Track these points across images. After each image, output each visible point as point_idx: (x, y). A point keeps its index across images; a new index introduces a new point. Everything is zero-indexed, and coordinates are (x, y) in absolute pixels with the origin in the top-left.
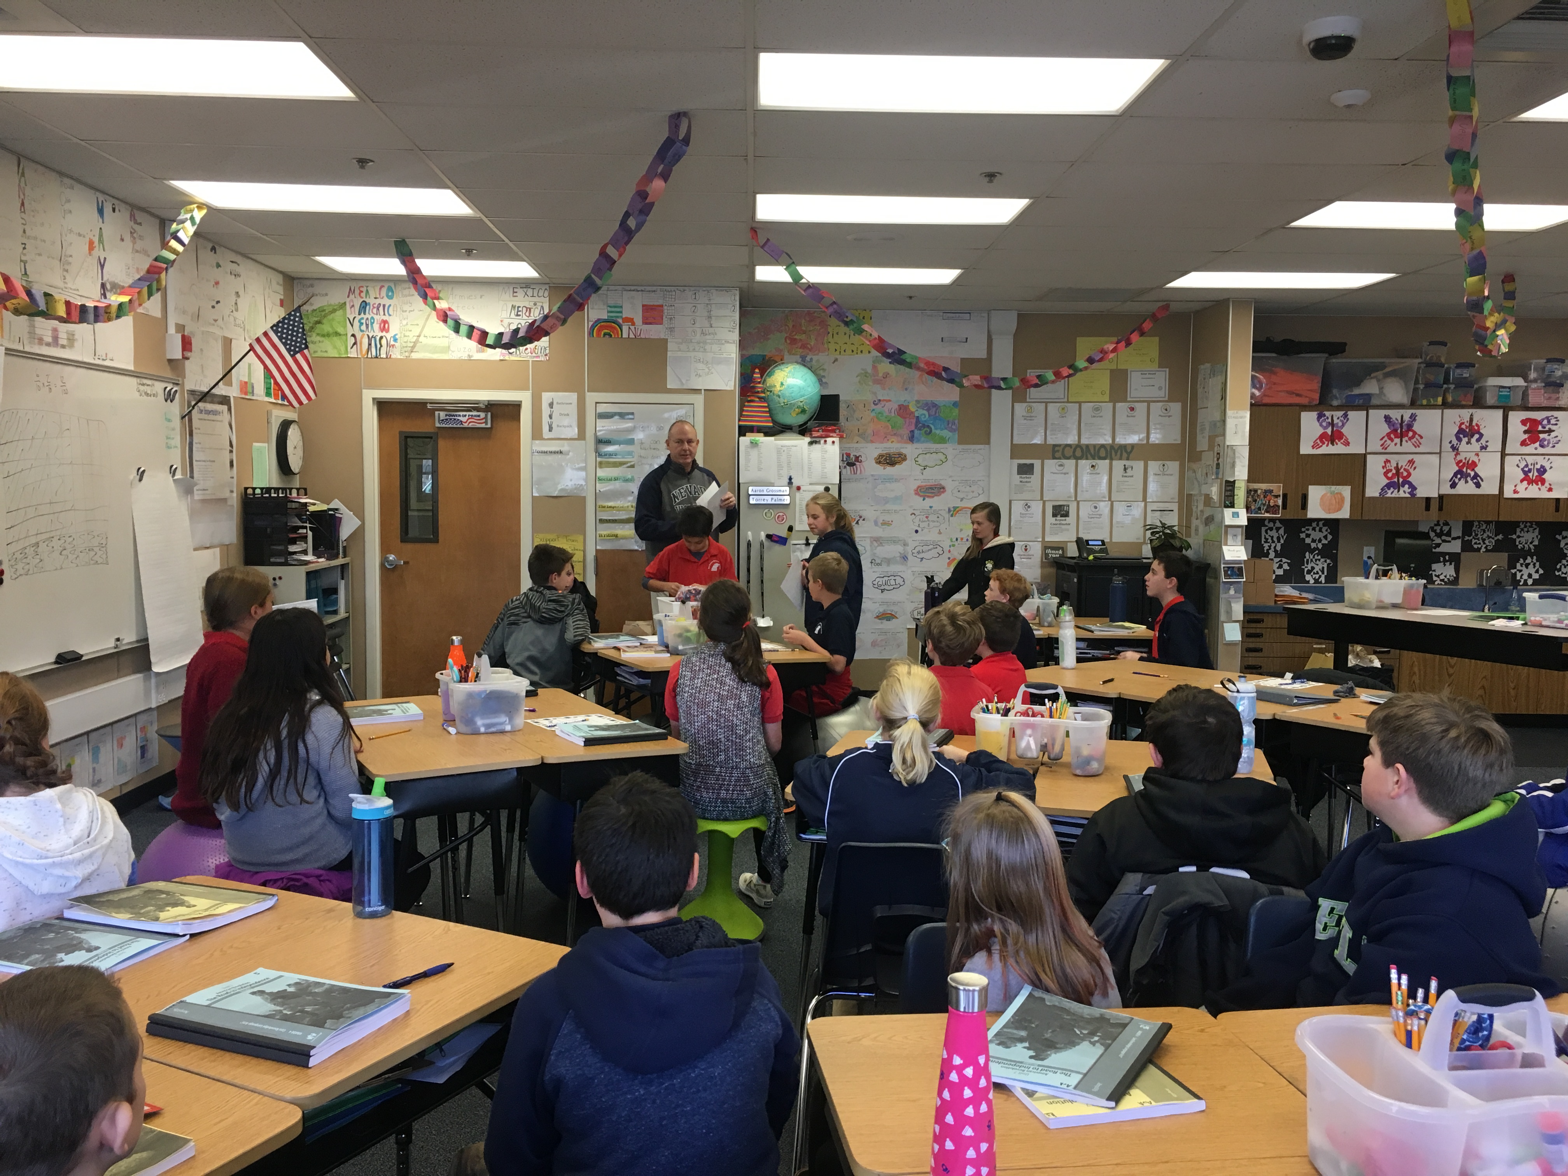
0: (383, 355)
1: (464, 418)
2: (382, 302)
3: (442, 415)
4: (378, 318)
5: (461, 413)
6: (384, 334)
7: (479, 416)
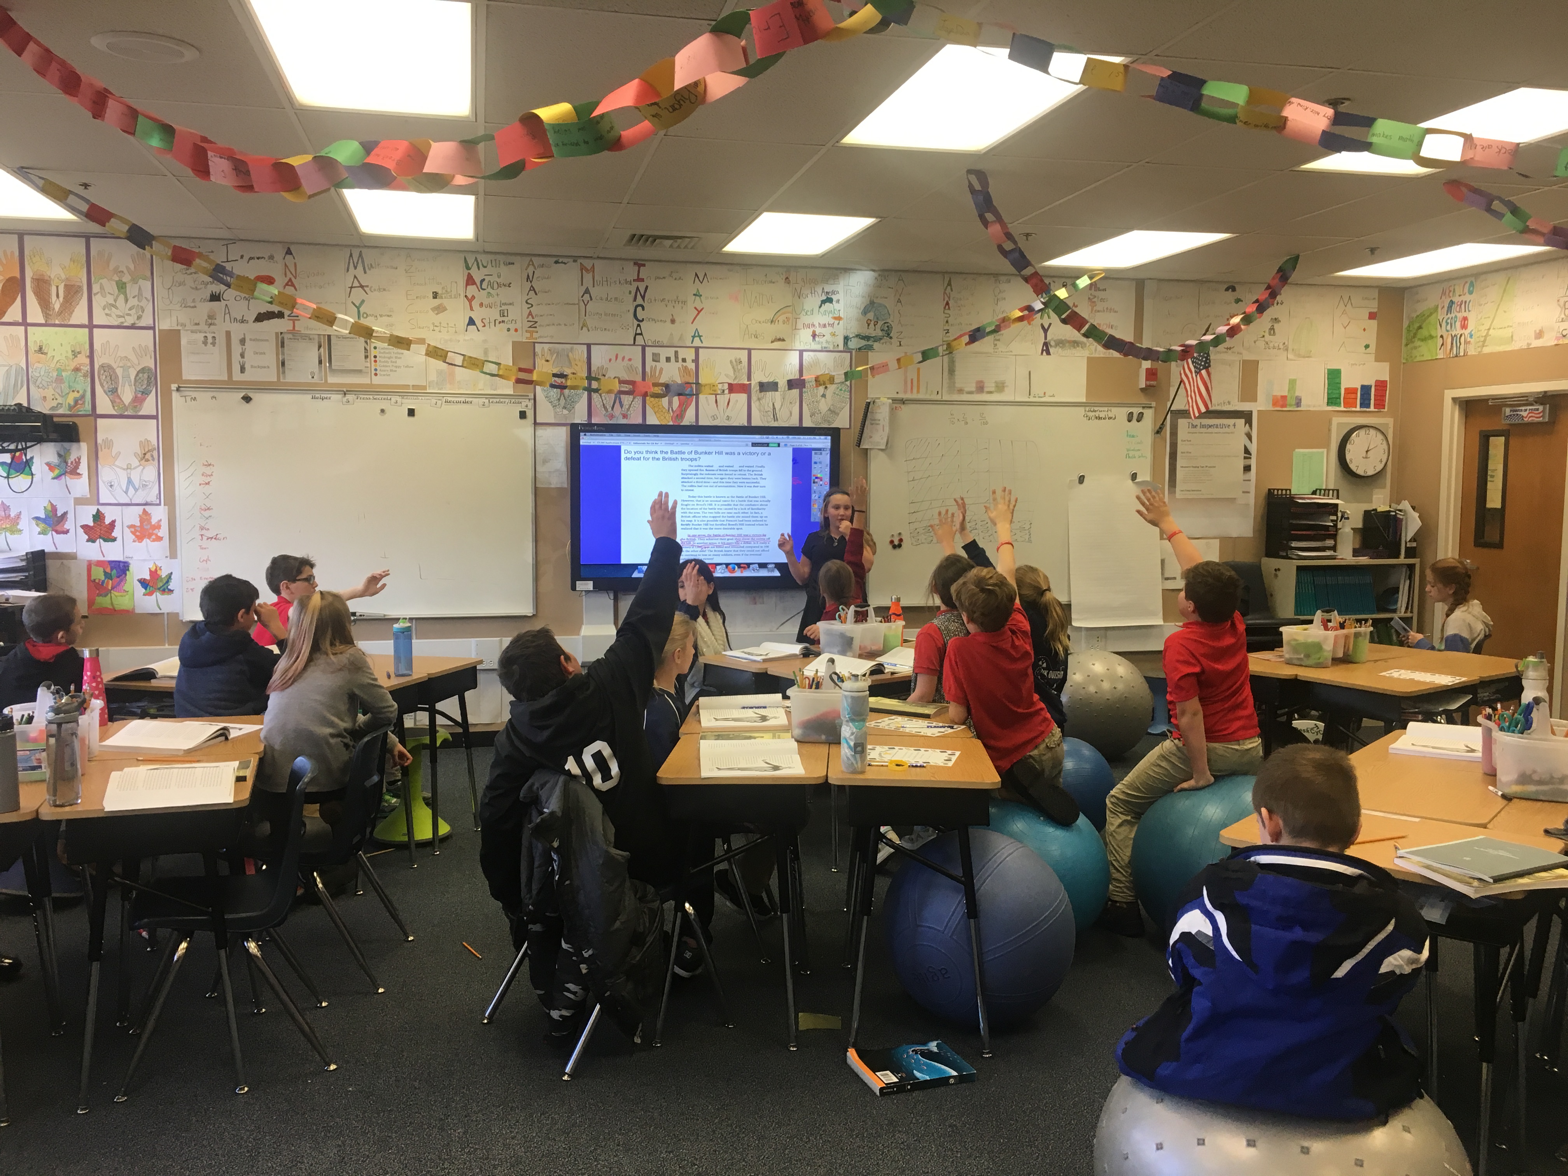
0: (1462, 354)
1: (1527, 414)
2: (1463, 298)
3: (1508, 411)
4: (1460, 315)
5: (1523, 408)
6: (1464, 331)
7: (1538, 410)
